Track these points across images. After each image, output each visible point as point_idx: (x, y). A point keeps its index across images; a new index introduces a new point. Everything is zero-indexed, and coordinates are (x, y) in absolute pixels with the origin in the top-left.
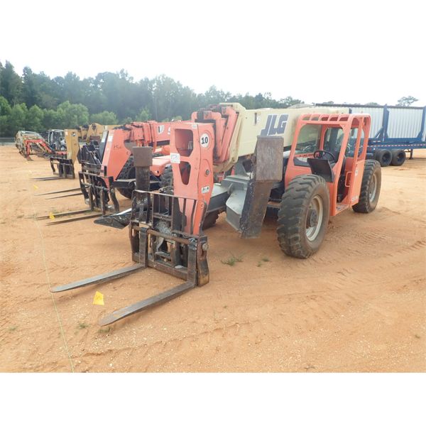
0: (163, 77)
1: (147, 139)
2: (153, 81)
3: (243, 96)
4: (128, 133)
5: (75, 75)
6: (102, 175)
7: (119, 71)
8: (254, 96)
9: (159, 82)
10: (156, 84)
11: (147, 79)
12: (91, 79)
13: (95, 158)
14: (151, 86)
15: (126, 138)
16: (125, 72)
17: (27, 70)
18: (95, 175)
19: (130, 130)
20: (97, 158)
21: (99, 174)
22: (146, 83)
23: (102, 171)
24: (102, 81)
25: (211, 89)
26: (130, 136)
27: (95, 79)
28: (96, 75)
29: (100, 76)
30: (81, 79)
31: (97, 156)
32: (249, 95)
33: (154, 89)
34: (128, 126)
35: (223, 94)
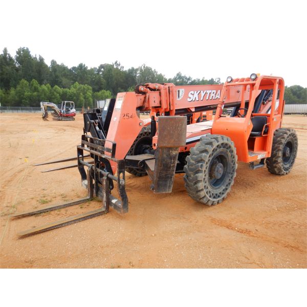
0: (144, 67)
1: (164, 106)
2: (137, 70)
3: (201, 80)
4: (142, 97)
5: (84, 65)
6: (107, 155)
7: (114, 63)
8: (208, 80)
9: (141, 70)
10: (139, 72)
11: (133, 68)
12: (95, 68)
13: (97, 128)
14: (136, 73)
15: (139, 104)
16: (118, 63)
17: (53, 62)
18: (99, 154)
19: (144, 93)
20: (100, 128)
21: (103, 153)
22: (132, 71)
23: (108, 150)
24: (102, 70)
25: (178, 75)
26: (144, 102)
27: (98, 68)
28: (99, 66)
29: (102, 66)
30: (89, 68)
31: (99, 126)
32: (205, 79)
33: (138, 75)
34: (142, 88)
35: (186, 79)
